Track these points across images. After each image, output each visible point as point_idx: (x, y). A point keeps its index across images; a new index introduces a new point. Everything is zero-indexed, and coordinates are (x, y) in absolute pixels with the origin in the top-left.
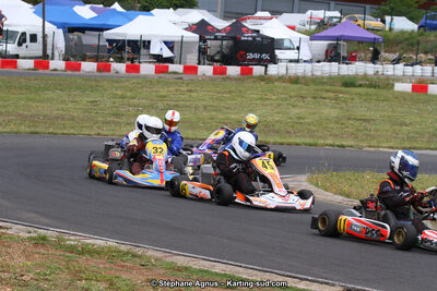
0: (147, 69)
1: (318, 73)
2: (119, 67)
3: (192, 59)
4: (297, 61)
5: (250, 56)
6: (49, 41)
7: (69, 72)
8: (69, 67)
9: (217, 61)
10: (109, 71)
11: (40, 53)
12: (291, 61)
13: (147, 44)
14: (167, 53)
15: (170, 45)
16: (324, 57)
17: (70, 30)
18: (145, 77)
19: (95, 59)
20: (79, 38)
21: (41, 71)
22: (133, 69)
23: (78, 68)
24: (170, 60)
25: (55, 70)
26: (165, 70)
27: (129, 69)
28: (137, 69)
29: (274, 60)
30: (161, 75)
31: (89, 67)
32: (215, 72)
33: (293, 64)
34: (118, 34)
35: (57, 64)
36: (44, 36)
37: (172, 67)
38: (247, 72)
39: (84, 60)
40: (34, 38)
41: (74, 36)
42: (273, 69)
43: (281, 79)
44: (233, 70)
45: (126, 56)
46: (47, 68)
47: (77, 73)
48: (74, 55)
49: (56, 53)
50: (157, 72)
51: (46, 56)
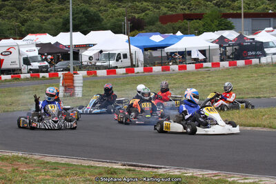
0: (191, 67)
2: (175, 67)
3: (216, 59)
5: (250, 53)
6: (134, 56)
7: (146, 73)
8: (145, 70)
10: (169, 70)
11: (130, 64)
12: (274, 54)
13: (189, 53)
14: (201, 57)
15: (203, 52)
17: (145, 49)
18: (189, 71)
19: (160, 64)
20: (151, 53)
21: (130, 74)
22: (183, 68)
23: (151, 70)
25: (138, 73)
26: (201, 67)
27: (180, 68)
28: (185, 68)
29: (264, 54)
30: (199, 70)
31: (157, 69)
32: (230, 65)
34: (173, 49)
35: (140, 69)
36: (131, 54)
37: (205, 65)
38: (249, 63)
39: (154, 66)
40: (125, 56)
41: (148, 53)
42: (264, 60)
44: (241, 63)
45: (178, 61)
46: (133, 72)
47: (150, 73)
48: (149, 63)
50: (196, 68)
51: (133, 66)
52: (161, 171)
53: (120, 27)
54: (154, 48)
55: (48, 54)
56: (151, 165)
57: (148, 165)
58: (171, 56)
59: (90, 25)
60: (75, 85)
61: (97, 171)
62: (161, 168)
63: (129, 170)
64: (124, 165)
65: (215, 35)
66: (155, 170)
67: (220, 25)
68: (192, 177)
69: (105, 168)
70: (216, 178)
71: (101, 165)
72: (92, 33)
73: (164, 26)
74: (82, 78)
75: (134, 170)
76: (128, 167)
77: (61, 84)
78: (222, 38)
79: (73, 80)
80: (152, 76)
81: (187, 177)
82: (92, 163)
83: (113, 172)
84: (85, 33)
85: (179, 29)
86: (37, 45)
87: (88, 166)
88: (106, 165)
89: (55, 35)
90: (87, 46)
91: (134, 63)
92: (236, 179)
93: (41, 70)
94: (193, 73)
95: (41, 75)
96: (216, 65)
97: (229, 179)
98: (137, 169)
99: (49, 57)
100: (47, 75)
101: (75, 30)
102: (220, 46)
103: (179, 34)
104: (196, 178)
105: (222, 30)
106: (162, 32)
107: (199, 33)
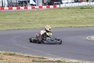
0: (29, 8)
1: (73, 6)
2: (22, 8)
4: (68, 3)
5: (55, 3)
7: (10, 10)
8: (9, 9)
9: (47, 4)
10: (20, 9)
11: (1, 6)
12: (66, 3)
13: (29, 1)
16: (74, 2)
18: (29, 10)
19: (16, 6)
21: (2, 10)
22: (26, 8)
23: (12, 9)
24: (35, 5)
25: (6, 10)
27: (25, 8)
28: (27, 8)
29: (62, 3)
30: (33, 9)
31: (14, 8)
32: (47, 7)
33: (67, 4)
35: (6, 8)
36: (2, 1)
37: (36, 7)
38: (55, 7)
42: (62, 6)
43: (64, 8)
44: (52, 7)
45: (24, 5)
46: (4, 9)
47: (12, 10)
48: (10, 6)
49: (5, 5)
50: (32, 8)
51: (3, 6)
96: (40, 7)
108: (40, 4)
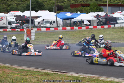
0: (84, 28)
2: (76, 28)
3: (95, 24)
4: (123, 23)
6: (58, 22)
7: (63, 30)
10: (74, 29)
11: (56, 26)
12: (121, 23)
13: (83, 22)
14: (89, 23)
17: (63, 19)
19: (70, 26)
21: (56, 30)
23: (66, 29)
25: (60, 30)
26: (88, 28)
28: (81, 28)
29: (117, 23)
32: (101, 27)
34: (76, 20)
35: (61, 28)
37: (90, 27)
39: (67, 27)
40: (54, 22)
41: (65, 21)
44: (106, 27)
46: (58, 29)
48: (65, 26)
51: (58, 27)
52: (69, 75)
53: (52, 9)
54: (68, 19)
55: (20, 20)
56: (65, 72)
57: (64, 72)
58: (75, 23)
59: (39, 8)
60: (31, 34)
61: (41, 74)
62: (69, 73)
63: (55, 74)
64: (53, 71)
65: (95, 14)
66: (67, 74)
67: (97, 9)
68: (83, 78)
69: (44, 72)
70: (94, 78)
71: (43, 71)
72: (40, 11)
73: (72, 9)
74: (35, 32)
75: (57, 74)
76: (54, 72)
77: (25, 34)
78: (98, 15)
79: (30, 32)
80: (66, 31)
81: (81, 78)
82: (38, 70)
83: (48, 74)
84: (36, 11)
85: (79, 11)
86: (15, 16)
87: (37, 72)
88: (45, 71)
89: (23, 12)
90: (37, 17)
91: (58, 25)
92: (103, 79)
93: (16, 27)
94: (84, 31)
95: (16, 30)
96: (95, 27)
97: (100, 79)
98: (59, 73)
99: (20, 22)
100: (19, 30)
101: (32, 10)
102: (97, 19)
103: (79, 13)
104: (85, 78)
105: (98, 11)
106: (71, 12)
107: (88, 13)
108: (94, 24)
